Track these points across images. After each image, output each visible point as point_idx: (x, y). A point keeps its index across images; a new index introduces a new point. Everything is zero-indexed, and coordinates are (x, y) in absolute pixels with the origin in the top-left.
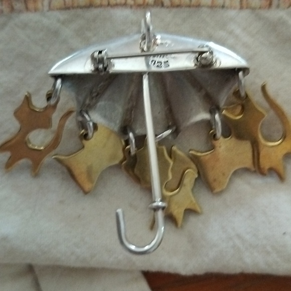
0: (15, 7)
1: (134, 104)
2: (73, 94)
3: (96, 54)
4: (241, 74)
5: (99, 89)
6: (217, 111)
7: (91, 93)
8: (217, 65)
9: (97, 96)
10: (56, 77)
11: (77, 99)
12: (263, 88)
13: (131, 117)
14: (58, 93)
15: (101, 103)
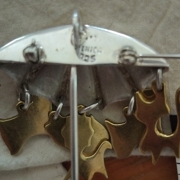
7: (31, 69)
13: (66, 88)
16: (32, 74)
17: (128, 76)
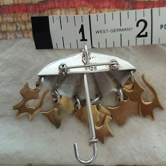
0: (18, 36)
1: (79, 84)
2: (49, 83)
3: (61, 67)
4: (132, 72)
5: (62, 78)
6: (120, 88)
7: (58, 80)
8: (120, 69)
9: (61, 81)
10: (41, 77)
11: (51, 85)
12: (143, 77)
13: (78, 90)
14: (43, 83)
15: (63, 85)
16: (59, 83)
17: (114, 79)
